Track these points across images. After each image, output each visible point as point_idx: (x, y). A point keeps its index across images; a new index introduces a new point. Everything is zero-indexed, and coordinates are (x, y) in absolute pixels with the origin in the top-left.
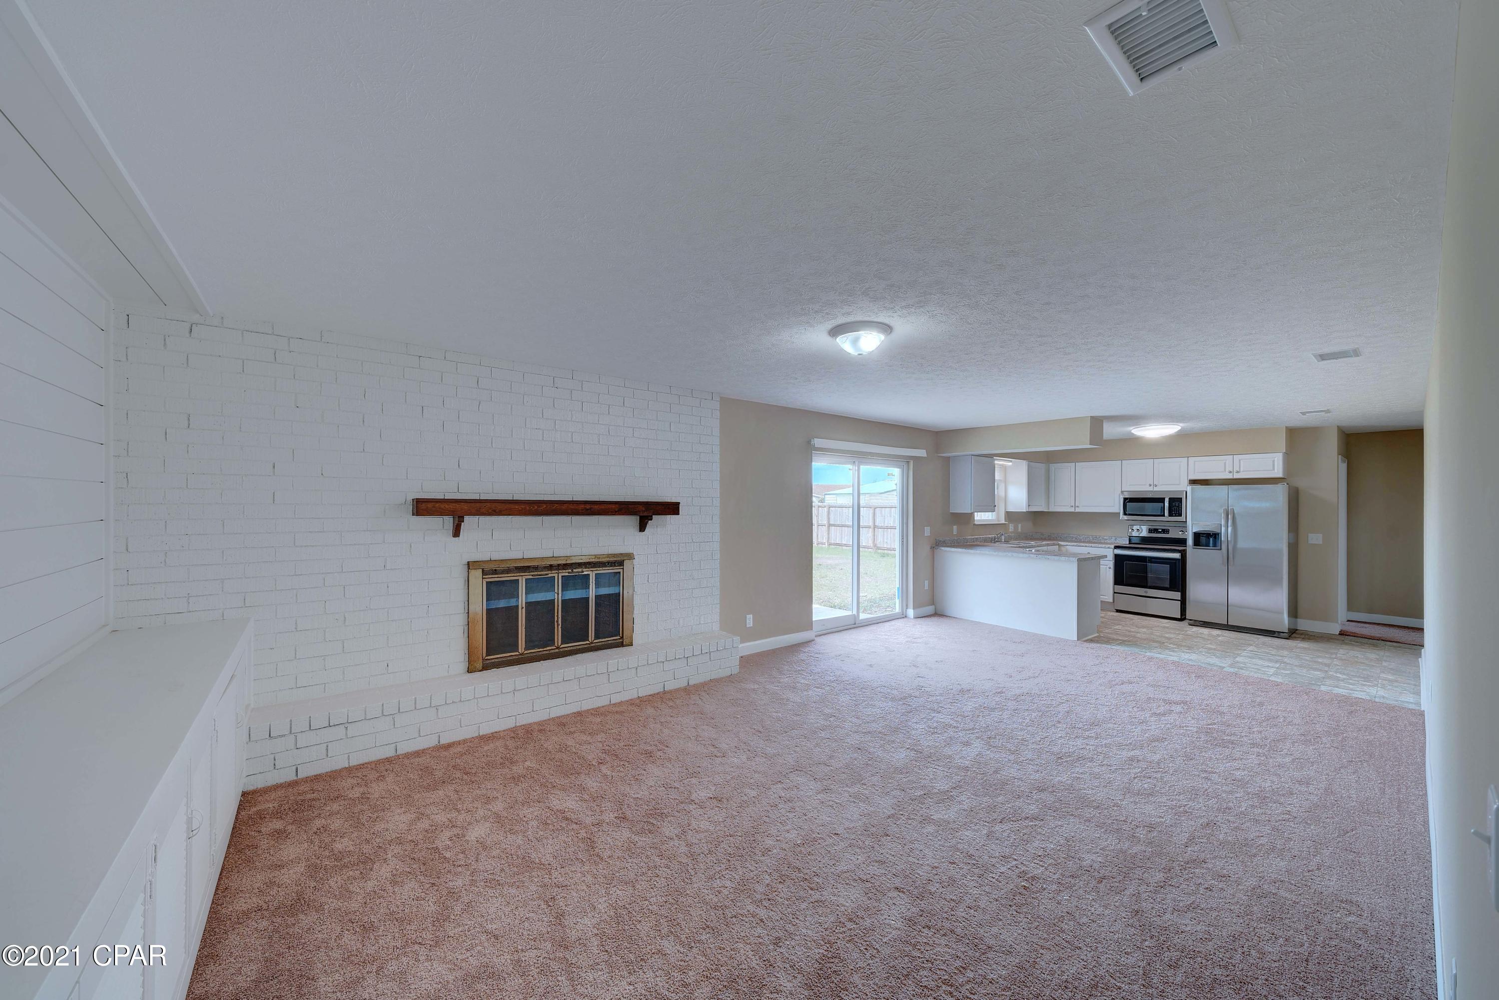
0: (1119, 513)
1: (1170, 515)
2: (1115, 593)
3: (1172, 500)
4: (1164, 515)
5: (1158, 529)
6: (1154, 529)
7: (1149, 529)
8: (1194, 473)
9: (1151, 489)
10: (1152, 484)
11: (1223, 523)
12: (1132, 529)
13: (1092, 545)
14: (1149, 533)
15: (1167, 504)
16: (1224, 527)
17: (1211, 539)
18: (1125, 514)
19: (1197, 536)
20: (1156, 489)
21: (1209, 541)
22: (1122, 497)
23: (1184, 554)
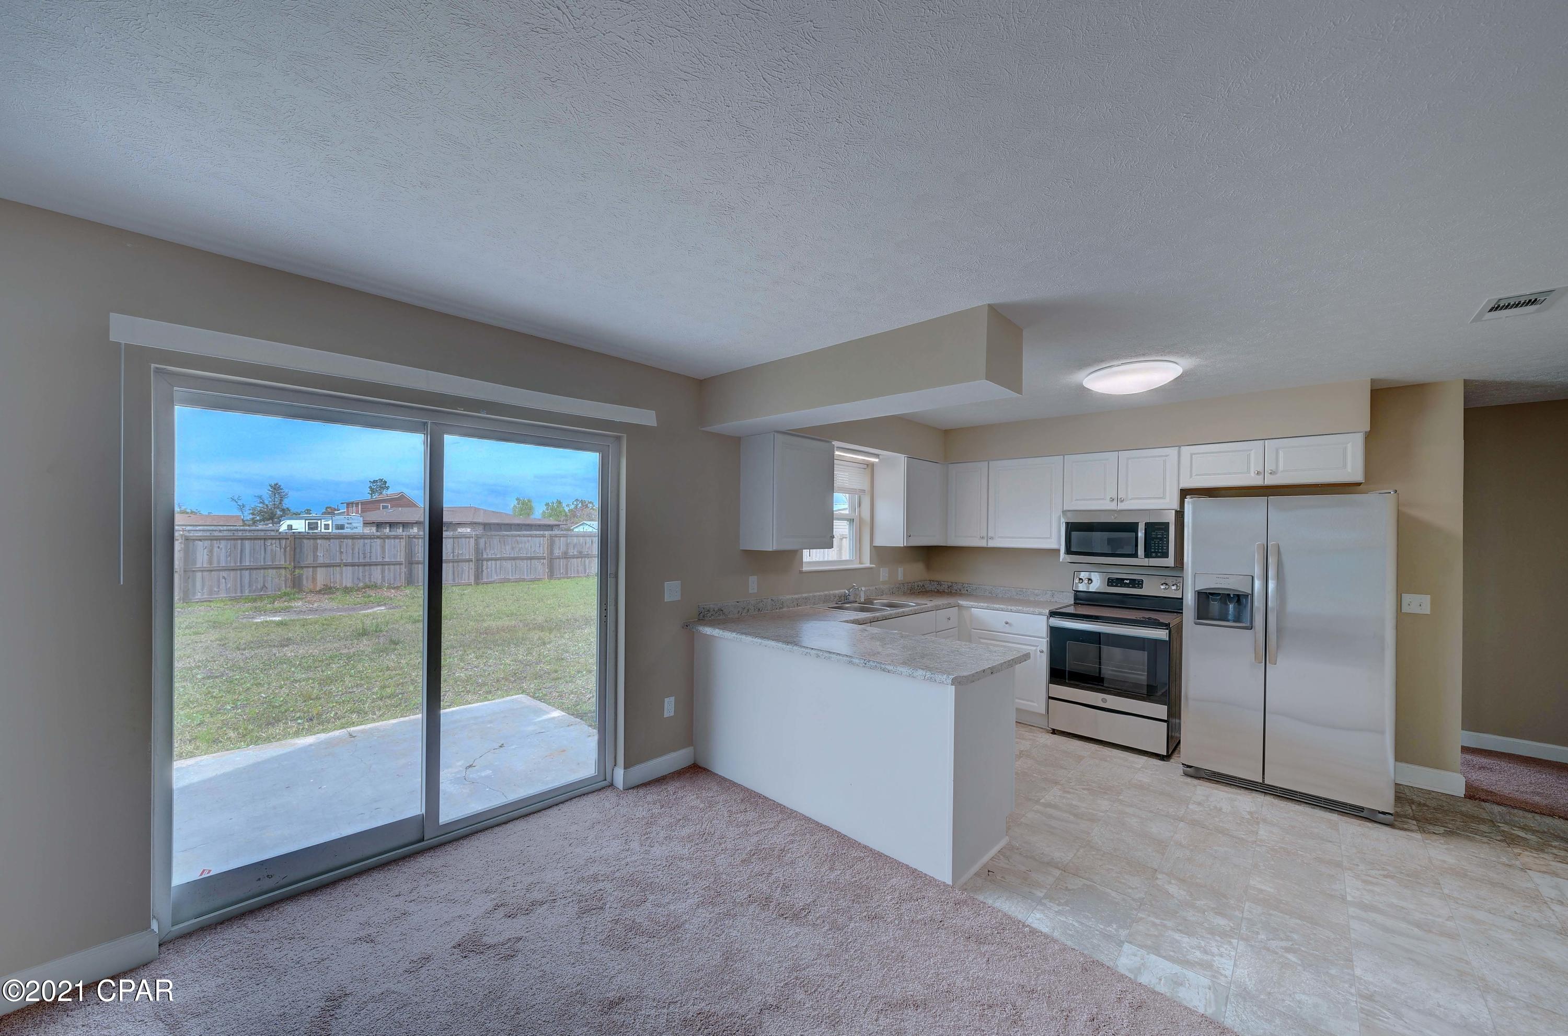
0: (1058, 551)
1: (1148, 555)
2: (1050, 698)
3: (1149, 526)
4: (1135, 555)
5: (1123, 579)
6: (1117, 579)
7: (1109, 579)
8: (1191, 476)
9: (1112, 506)
10: (1115, 497)
11: (1258, 571)
12: (1080, 579)
13: (1012, 608)
14: (1108, 585)
15: (1141, 534)
16: (1258, 579)
17: (1231, 606)
18: (1069, 551)
19: (1204, 597)
20: (1122, 506)
21: (1227, 610)
22: (1063, 521)
23: (1176, 632)
